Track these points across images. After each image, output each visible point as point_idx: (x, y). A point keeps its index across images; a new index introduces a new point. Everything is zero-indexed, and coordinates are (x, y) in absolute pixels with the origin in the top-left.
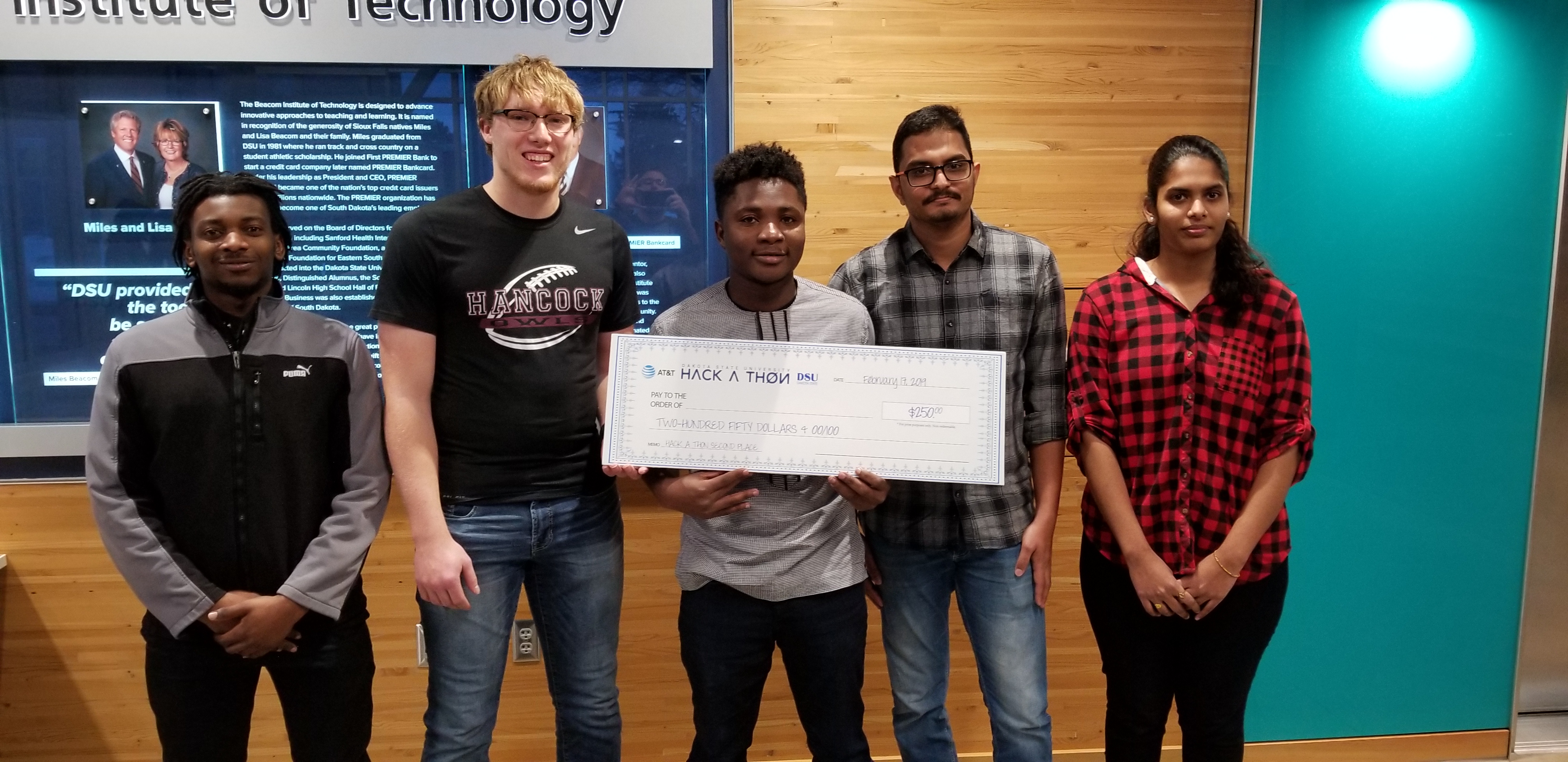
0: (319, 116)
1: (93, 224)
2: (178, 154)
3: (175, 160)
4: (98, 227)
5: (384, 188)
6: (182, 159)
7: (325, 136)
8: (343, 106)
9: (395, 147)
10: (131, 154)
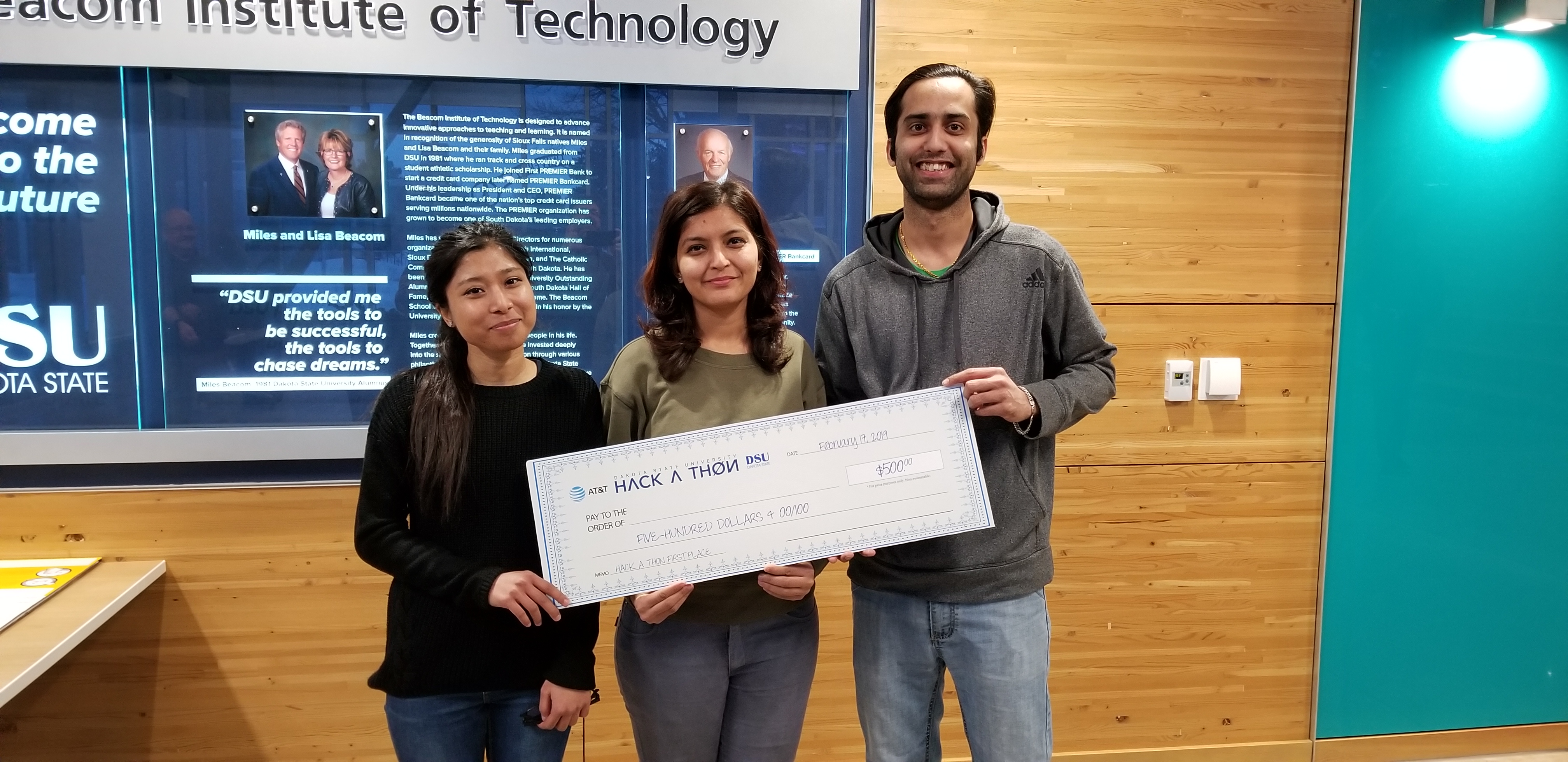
0: (480, 130)
1: (252, 232)
2: (341, 164)
3: (338, 170)
4: (257, 234)
5: (539, 201)
6: (345, 168)
7: (486, 150)
8: (504, 120)
9: (553, 162)
10: (295, 163)
